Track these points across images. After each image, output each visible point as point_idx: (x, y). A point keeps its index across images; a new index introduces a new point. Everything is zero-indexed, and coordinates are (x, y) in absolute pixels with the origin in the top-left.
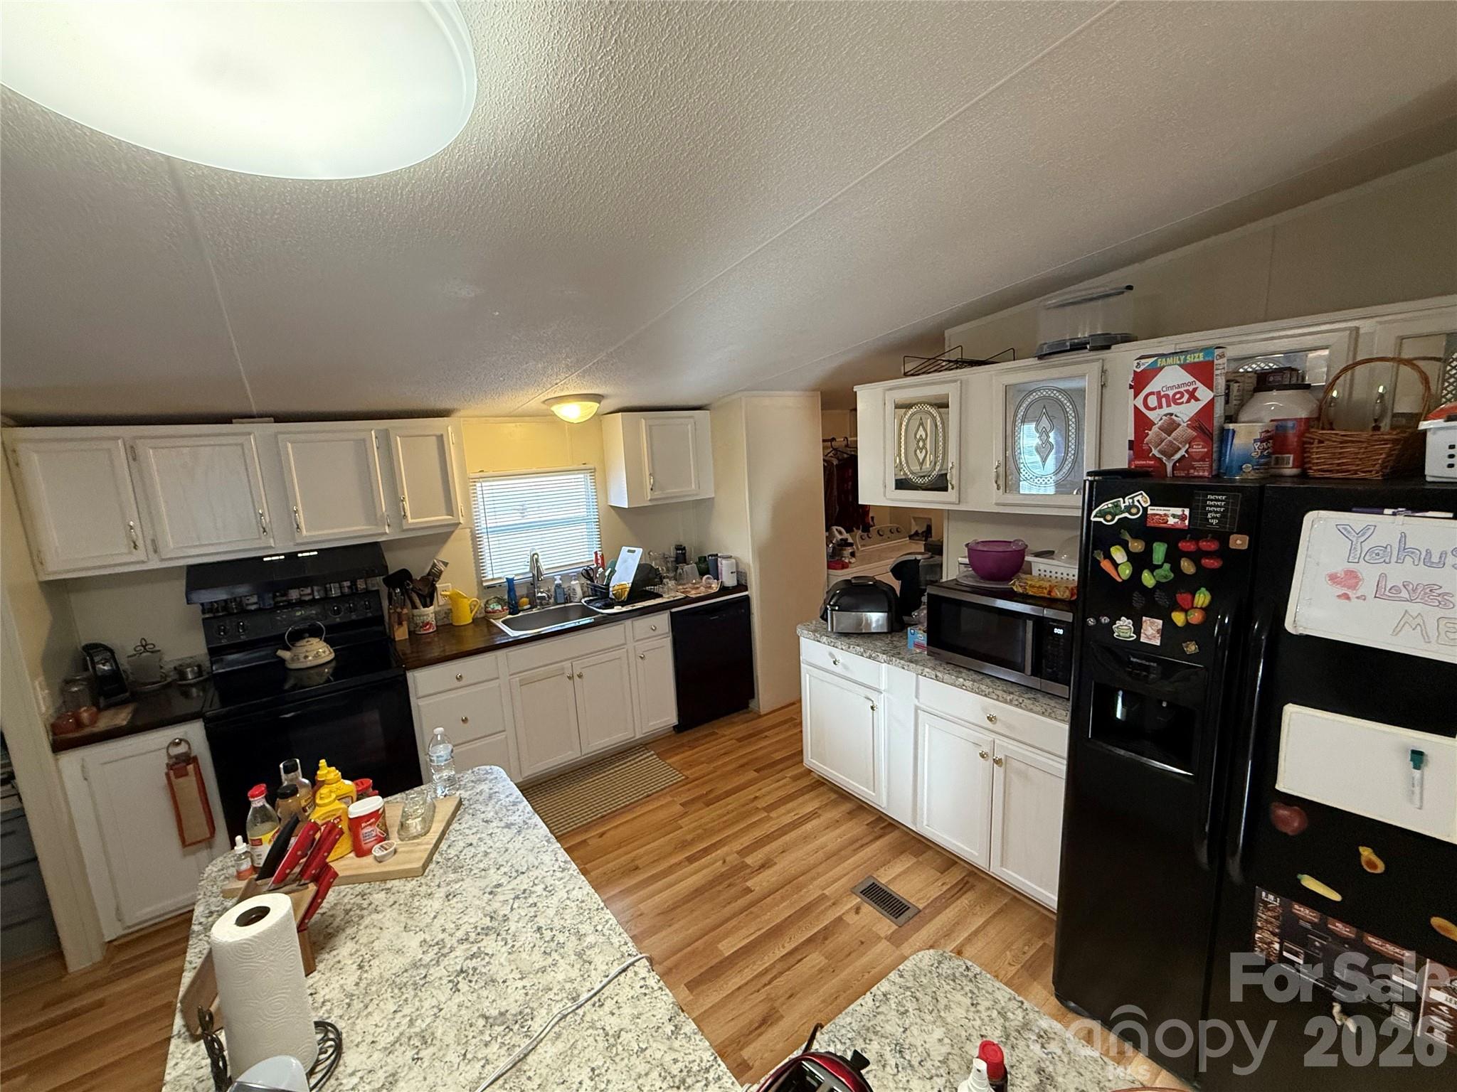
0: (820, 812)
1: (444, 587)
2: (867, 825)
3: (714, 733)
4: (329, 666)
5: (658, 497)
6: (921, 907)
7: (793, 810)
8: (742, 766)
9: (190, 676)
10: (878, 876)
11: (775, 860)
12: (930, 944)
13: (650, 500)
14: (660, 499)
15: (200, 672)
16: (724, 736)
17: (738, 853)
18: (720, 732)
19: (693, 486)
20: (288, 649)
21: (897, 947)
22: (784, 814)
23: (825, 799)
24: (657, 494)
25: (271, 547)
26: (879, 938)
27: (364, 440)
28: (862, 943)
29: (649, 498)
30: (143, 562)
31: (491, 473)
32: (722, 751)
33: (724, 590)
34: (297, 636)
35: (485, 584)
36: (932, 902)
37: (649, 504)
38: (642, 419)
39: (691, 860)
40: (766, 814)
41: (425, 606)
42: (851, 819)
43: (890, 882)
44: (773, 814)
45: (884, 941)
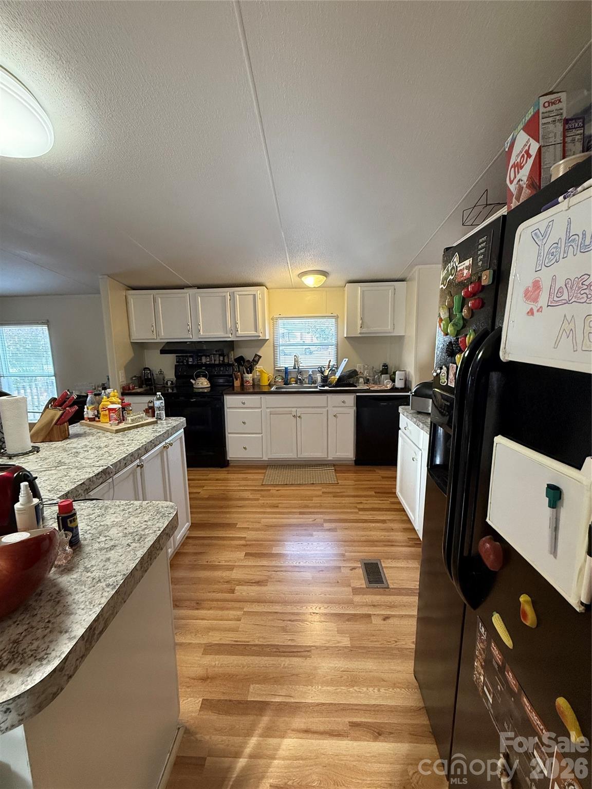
0: (387, 521)
1: (259, 367)
2: (408, 538)
3: (373, 471)
4: (207, 389)
5: (365, 332)
6: (391, 586)
7: (373, 515)
8: (371, 488)
9: (169, 384)
10: (384, 562)
11: (338, 530)
12: (374, 604)
13: (360, 333)
14: (366, 333)
15: (172, 383)
16: (378, 473)
17: (324, 520)
18: (377, 471)
19: (389, 328)
20: (194, 380)
21: (353, 594)
22: (367, 515)
23: (398, 517)
24: (364, 330)
25: (190, 338)
26: (350, 586)
27: (225, 296)
28: (338, 582)
29: (359, 332)
30: (154, 339)
31: (284, 316)
32: (368, 479)
33: (394, 389)
34: (198, 376)
35: (276, 369)
36: (401, 588)
37: (360, 335)
38: (359, 287)
39: (301, 513)
40: (357, 511)
41: (248, 373)
42: (402, 532)
43: (387, 567)
44: (360, 513)
45: (350, 588)
